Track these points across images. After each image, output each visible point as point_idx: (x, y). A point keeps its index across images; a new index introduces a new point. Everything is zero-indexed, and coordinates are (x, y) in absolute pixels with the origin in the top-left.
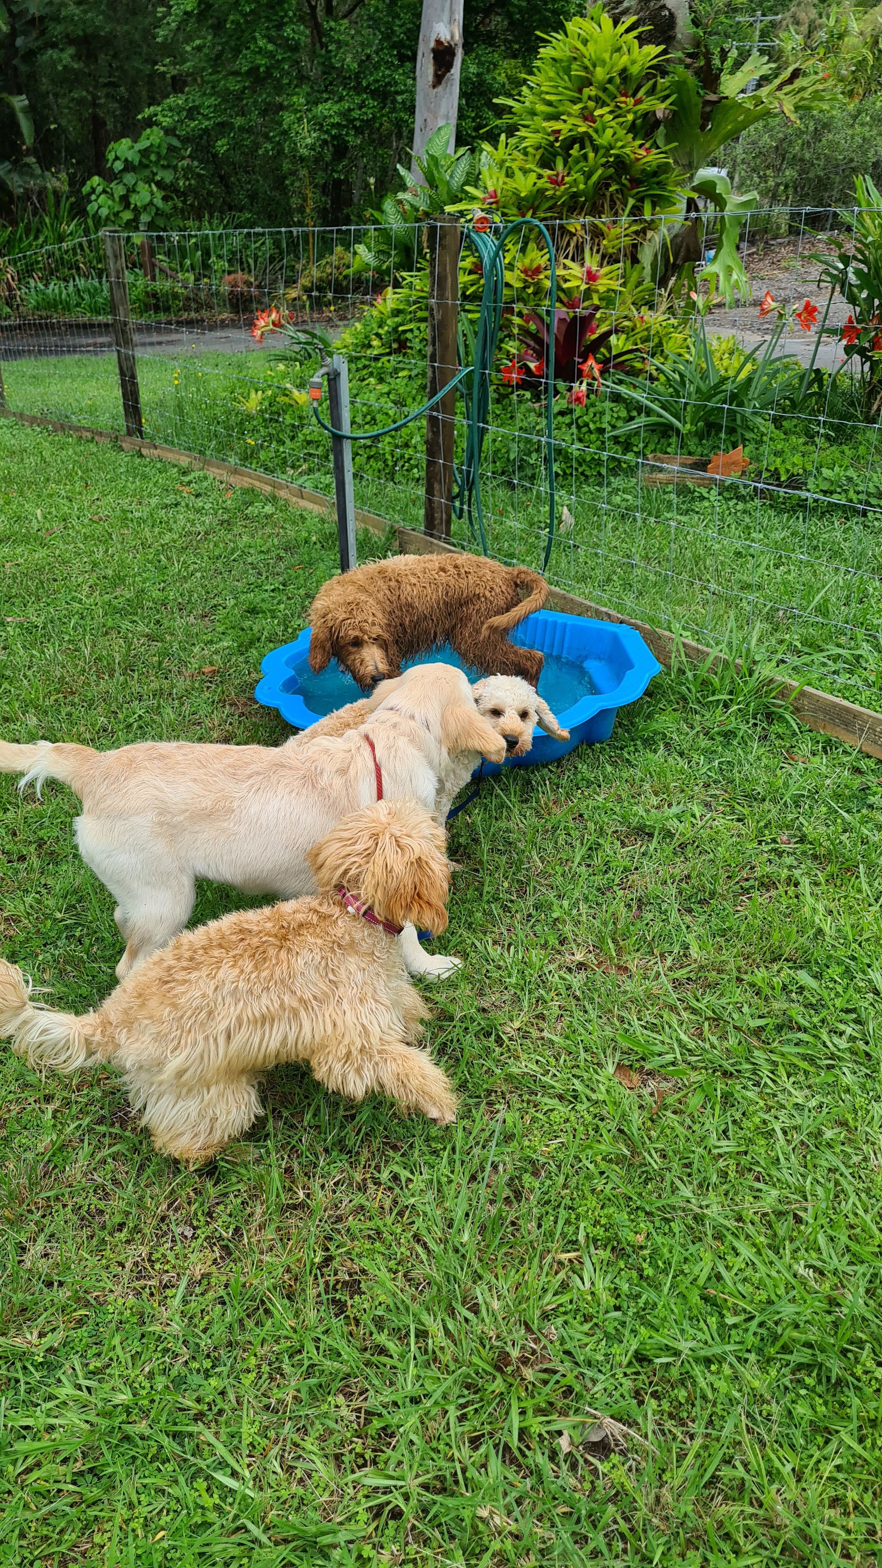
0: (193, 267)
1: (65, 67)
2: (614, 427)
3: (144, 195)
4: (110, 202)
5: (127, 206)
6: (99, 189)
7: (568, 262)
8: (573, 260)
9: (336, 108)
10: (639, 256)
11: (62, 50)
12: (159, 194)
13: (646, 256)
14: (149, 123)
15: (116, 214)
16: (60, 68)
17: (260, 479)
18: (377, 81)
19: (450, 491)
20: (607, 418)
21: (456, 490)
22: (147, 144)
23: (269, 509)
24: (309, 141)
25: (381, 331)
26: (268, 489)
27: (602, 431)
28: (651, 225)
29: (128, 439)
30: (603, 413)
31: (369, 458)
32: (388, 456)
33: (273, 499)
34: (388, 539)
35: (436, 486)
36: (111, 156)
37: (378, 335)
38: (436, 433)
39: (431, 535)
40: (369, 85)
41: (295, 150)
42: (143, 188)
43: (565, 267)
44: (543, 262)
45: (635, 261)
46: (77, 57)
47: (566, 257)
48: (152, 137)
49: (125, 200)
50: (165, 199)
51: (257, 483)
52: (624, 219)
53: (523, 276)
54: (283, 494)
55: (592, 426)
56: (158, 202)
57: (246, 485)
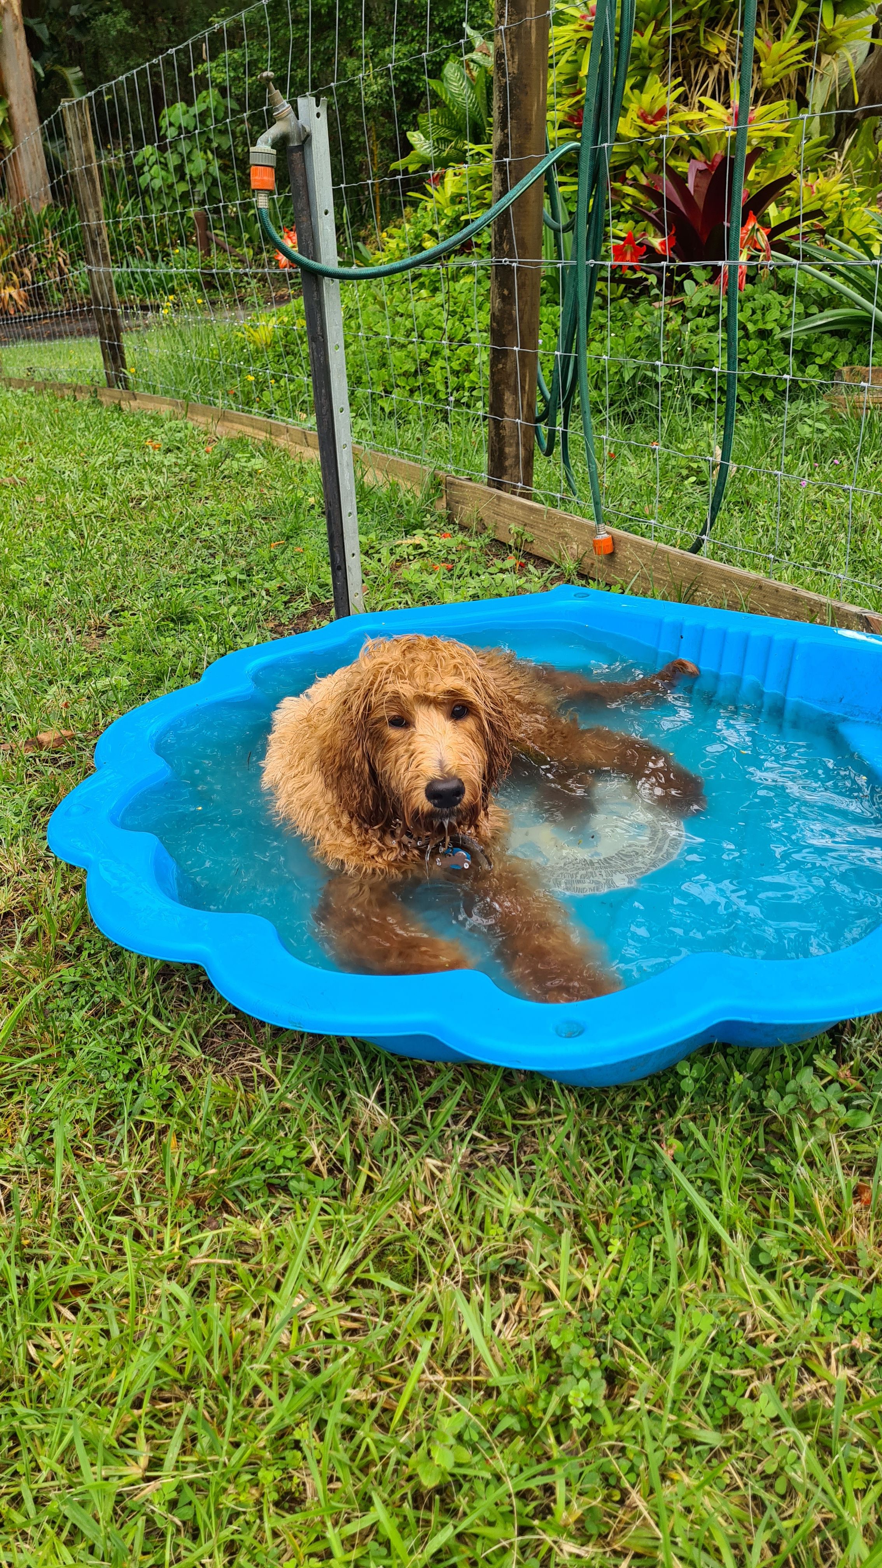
0: (250, 240)
1: (120, 32)
2: (783, 328)
3: (198, 164)
4: (163, 173)
5: (182, 178)
6: (153, 159)
7: (706, 101)
8: (713, 97)
9: (405, 50)
10: (809, 96)
11: (116, 14)
12: (216, 163)
13: (818, 94)
14: (203, 83)
15: (171, 187)
16: (114, 33)
17: (253, 424)
18: (452, 17)
19: (531, 407)
20: (774, 314)
21: (540, 406)
22: (203, 107)
23: (258, 463)
24: (375, 88)
25: (436, 227)
26: (262, 436)
27: (764, 334)
28: (829, 45)
29: (108, 391)
30: (765, 309)
31: (412, 391)
32: (440, 387)
33: (268, 449)
34: (428, 496)
35: (508, 397)
36: (164, 123)
37: (433, 233)
38: (507, 300)
39: (500, 486)
40: (441, 23)
41: (359, 99)
42: (198, 155)
43: (701, 107)
44: (669, 101)
45: (803, 103)
46: (133, 21)
47: (704, 94)
48: (209, 99)
49: (180, 170)
50: (223, 169)
51: (249, 430)
52: (791, 35)
53: (640, 122)
54: (282, 442)
55: (751, 327)
56: (215, 170)
57: (234, 434)
